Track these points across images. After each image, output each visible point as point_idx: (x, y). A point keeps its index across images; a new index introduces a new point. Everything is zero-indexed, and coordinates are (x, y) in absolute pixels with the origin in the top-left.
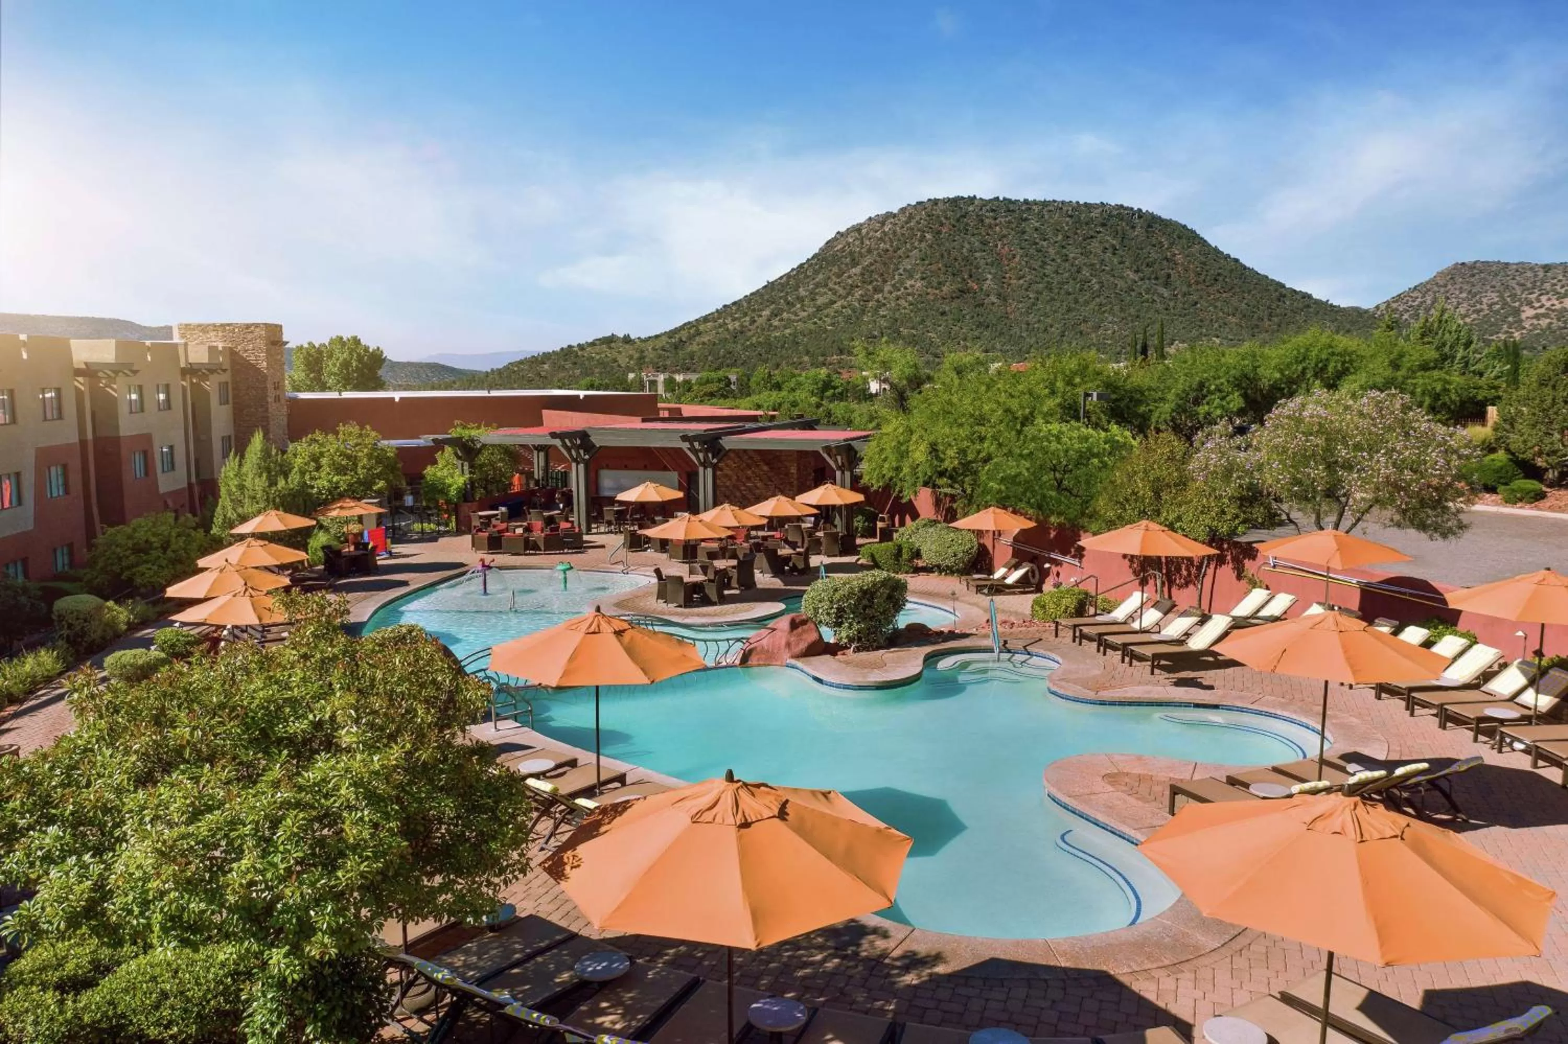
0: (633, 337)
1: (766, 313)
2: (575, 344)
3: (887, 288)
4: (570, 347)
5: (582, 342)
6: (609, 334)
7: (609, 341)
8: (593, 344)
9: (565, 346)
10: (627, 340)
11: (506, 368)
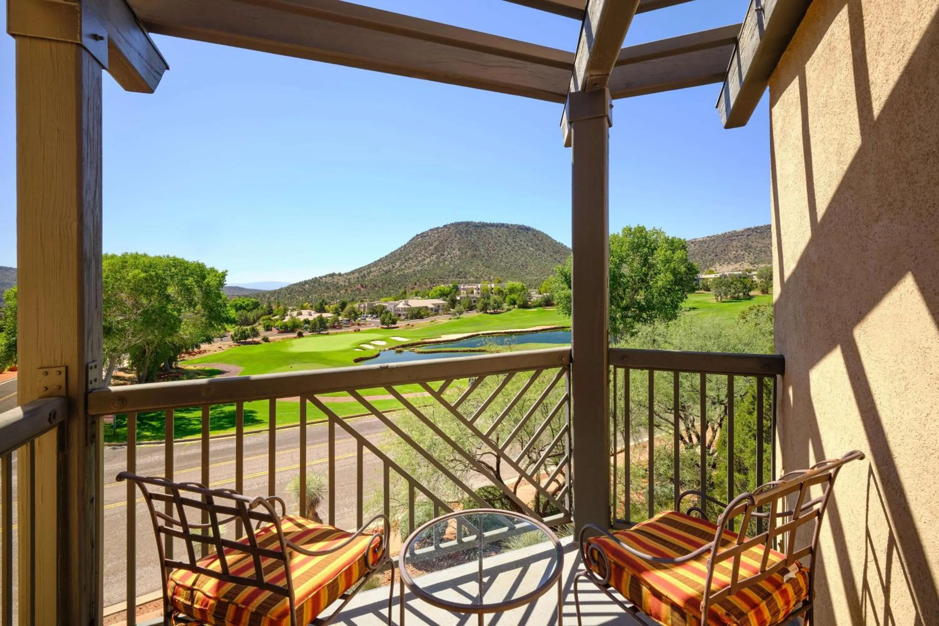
0: (342, 273)
1: (398, 264)
2: (318, 277)
3: (446, 253)
4: (316, 278)
5: (321, 275)
6: (332, 272)
7: (333, 275)
8: (326, 277)
9: (314, 277)
10: (340, 275)
11: (288, 287)
